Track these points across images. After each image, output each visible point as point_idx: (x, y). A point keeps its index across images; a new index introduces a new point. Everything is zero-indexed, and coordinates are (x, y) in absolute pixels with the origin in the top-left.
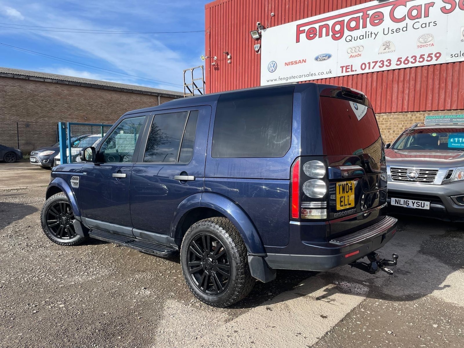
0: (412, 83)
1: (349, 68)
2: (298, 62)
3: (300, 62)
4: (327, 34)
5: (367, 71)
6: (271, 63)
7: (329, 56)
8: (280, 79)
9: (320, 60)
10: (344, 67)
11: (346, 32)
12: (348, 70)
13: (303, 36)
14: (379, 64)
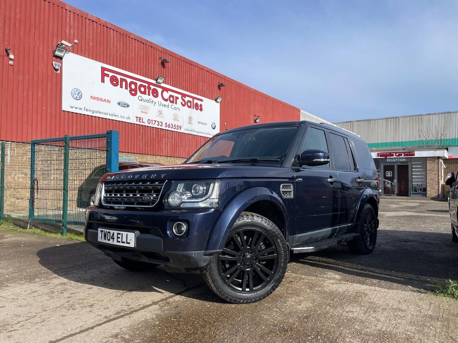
0: (171, 139)
1: (141, 120)
2: (103, 100)
3: (105, 100)
4: (126, 88)
5: (150, 125)
6: (75, 90)
7: (128, 106)
8: (85, 110)
9: (122, 106)
10: (138, 117)
11: (139, 94)
12: (140, 121)
13: (107, 79)
14: (157, 123)
